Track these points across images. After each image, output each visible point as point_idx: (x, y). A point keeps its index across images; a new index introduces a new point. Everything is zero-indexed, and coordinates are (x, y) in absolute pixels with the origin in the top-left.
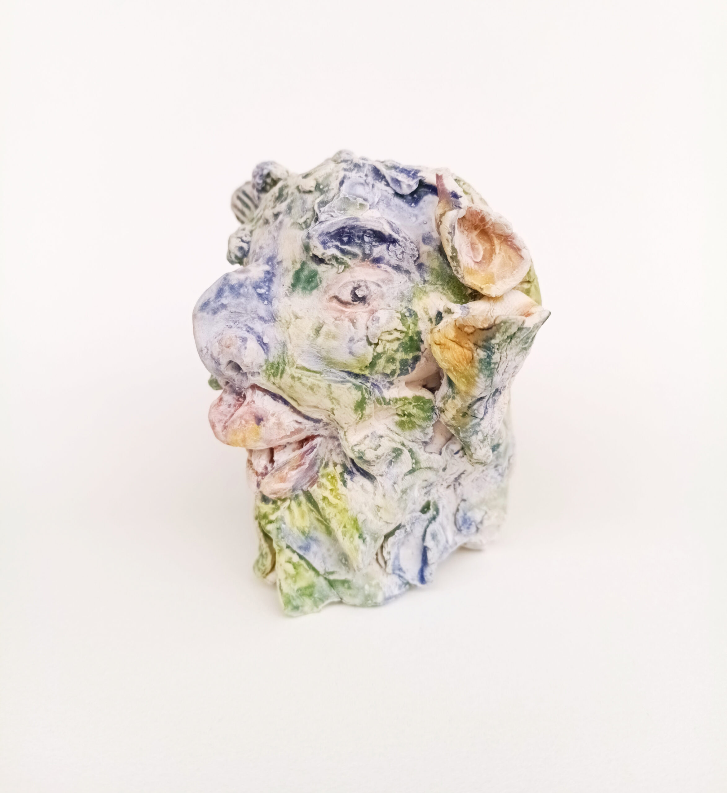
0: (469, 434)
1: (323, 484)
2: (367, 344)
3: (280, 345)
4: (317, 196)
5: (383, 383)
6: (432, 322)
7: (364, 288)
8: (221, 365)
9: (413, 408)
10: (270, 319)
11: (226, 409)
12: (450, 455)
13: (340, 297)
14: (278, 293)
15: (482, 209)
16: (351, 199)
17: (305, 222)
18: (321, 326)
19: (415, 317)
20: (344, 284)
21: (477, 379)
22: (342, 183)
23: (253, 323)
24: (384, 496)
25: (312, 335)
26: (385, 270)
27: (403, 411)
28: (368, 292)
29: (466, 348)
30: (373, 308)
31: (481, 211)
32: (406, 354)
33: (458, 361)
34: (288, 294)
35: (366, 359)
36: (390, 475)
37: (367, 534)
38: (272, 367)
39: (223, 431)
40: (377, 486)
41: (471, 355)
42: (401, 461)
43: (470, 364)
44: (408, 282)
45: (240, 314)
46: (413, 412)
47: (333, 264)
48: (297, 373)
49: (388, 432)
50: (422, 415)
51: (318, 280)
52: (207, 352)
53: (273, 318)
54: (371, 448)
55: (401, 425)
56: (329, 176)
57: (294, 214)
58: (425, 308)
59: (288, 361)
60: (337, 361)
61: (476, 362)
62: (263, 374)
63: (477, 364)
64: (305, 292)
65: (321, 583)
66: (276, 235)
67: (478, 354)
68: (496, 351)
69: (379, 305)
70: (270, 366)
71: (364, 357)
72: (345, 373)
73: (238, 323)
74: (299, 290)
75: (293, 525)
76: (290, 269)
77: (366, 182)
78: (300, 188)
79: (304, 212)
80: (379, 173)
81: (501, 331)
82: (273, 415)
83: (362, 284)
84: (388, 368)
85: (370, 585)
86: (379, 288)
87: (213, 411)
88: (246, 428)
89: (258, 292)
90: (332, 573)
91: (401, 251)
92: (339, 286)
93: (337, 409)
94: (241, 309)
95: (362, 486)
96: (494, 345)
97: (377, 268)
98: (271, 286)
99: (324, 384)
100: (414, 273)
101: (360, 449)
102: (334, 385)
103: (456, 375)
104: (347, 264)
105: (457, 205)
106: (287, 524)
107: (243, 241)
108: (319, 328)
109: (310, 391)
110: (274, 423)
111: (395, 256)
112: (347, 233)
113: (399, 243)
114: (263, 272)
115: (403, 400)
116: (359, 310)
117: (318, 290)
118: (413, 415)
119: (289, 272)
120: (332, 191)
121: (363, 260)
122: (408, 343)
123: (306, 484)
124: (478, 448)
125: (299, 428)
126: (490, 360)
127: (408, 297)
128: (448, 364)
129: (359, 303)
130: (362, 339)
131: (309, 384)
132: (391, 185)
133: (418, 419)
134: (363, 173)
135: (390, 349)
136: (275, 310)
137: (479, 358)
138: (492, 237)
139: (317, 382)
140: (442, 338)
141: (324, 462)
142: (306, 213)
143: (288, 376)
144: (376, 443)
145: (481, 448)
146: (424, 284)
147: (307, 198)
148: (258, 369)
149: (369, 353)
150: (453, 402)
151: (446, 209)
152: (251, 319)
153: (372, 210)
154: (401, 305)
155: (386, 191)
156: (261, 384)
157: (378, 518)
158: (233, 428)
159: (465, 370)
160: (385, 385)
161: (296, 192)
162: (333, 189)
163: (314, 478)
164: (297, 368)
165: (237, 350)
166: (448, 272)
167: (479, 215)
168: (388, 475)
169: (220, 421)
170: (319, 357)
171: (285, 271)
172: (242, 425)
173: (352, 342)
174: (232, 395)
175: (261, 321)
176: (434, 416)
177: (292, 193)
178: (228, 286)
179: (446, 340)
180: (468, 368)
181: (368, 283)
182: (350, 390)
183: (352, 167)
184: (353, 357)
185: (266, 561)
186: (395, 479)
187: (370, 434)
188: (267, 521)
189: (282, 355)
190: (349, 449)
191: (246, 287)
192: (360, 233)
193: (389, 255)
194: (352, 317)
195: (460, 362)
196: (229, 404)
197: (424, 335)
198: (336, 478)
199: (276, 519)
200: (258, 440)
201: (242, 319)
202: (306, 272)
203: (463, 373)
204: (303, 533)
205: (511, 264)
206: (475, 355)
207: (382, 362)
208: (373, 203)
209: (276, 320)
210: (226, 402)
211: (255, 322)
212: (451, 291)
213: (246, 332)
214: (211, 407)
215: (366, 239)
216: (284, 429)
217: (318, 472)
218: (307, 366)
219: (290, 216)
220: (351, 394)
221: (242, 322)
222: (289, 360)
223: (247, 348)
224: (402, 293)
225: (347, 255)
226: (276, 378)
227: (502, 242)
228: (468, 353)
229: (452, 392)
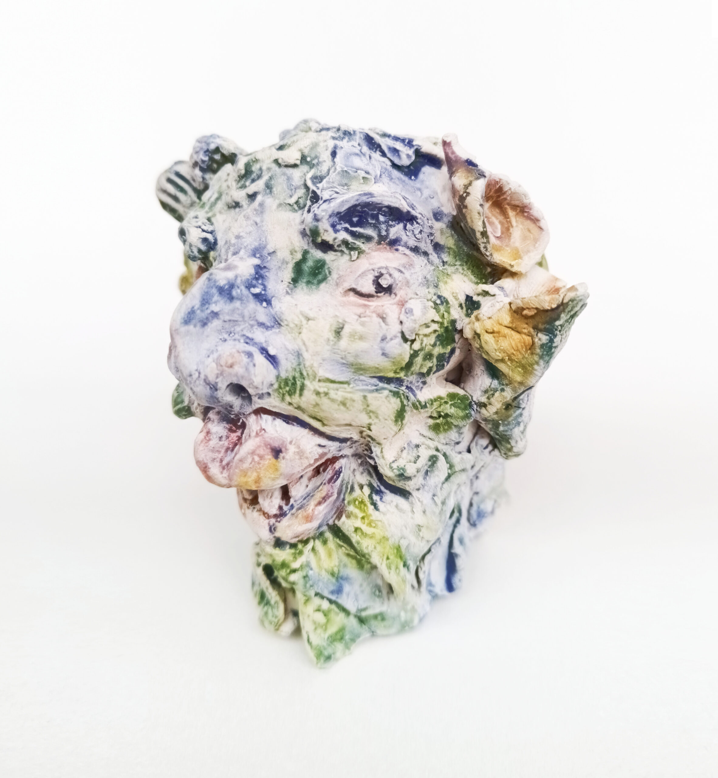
0: (511, 427)
1: (352, 513)
2: (402, 341)
3: (293, 355)
4: (305, 171)
5: (416, 384)
6: (462, 308)
7: (387, 276)
8: (218, 391)
9: (451, 408)
10: (272, 324)
11: (218, 443)
12: (480, 451)
13: (359, 289)
14: (276, 291)
15: (501, 178)
16: (350, 172)
17: (297, 202)
18: (341, 326)
19: (446, 304)
20: (362, 274)
21: (536, 367)
22: (334, 154)
23: (252, 332)
24: (424, 512)
25: (332, 338)
26: (403, 253)
27: (439, 412)
28: (392, 280)
29: (525, 334)
30: (401, 299)
31: (500, 179)
32: (444, 348)
33: (516, 349)
34: (289, 291)
35: (403, 359)
36: (428, 486)
37: (410, 559)
38: (286, 384)
39: (222, 473)
40: (414, 502)
41: (531, 341)
42: (438, 468)
43: (529, 351)
44: (427, 265)
45: (236, 322)
46: (450, 413)
47: (343, 251)
48: (322, 388)
49: (423, 440)
50: (461, 413)
51: (327, 271)
52: (199, 377)
53: (277, 322)
54: (410, 462)
55: (436, 428)
56: (315, 146)
57: (277, 194)
58: (453, 293)
59: (308, 374)
60: (368, 366)
61: (537, 348)
62: (274, 395)
63: (538, 351)
64: (311, 287)
65: (353, 622)
66: (258, 220)
67: (540, 339)
68: (558, 333)
69: (407, 295)
70: (283, 384)
71: (400, 357)
72: (375, 379)
73: (233, 334)
74: (302, 285)
75: (320, 567)
76: (288, 261)
77: (361, 152)
78: (280, 161)
79: (292, 190)
80: (373, 141)
81: (567, 311)
82: (291, 443)
83: (384, 271)
84: (425, 366)
85: (406, 611)
86: (402, 274)
87: (201, 448)
88: (261, 466)
89: (253, 292)
90: (365, 609)
91: (419, 230)
92: (356, 276)
93: (375, 424)
94: (237, 316)
95: (397, 506)
96: (557, 327)
97: (395, 251)
98: (266, 283)
99: (358, 396)
100: (432, 254)
101: (399, 465)
102: (370, 396)
103: (510, 365)
104: (360, 249)
105: (481, 174)
106: (314, 568)
107: (203, 231)
108: (339, 328)
109: (342, 407)
110: (295, 452)
111: (414, 237)
112: (359, 212)
113: (417, 221)
114: (253, 267)
115: (439, 400)
116: (386, 303)
117: (326, 283)
118: (450, 416)
119: (287, 264)
120: (324, 164)
121: (379, 243)
122: (444, 334)
123: (332, 517)
124: (519, 439)
125: (323, 452)
126: (552, 344)
127: (433, 282)
128: (503, 354)
129: (384, 294)
130: (396, 337)
131: (340, 399)
132: (389, 155)
133: (457, 419)
134: (356, 141)
135: (428, 344)
136: (277, 313)
137: (541, 343)
138: (506, 209)
139: (349, 395)
140: (495, 325)
141: (349, 486)
142: (295, 192)
143: (311, 392)
144: (414, 455)
145: (521, 439)
146: (444, 265)
147: (292, 174)
148: (268, 389)
149: (405, 351)
150: (501, 395)
151: (470, 179)
152: (249, 327)
153: (377, 184)
154: (429, 292)
155: (384, 162)
156: (271, 406)
157: (420, 539)
158: (241, 468)
159: (523, 358)
160: (418, 386)
161: (274, 167)
162: (325, 161)
163: (340, 508)
164: (319, 381)
165: (244, 369)
166: (465, 250)
167: (498, 184)
168: (426, 487)
169: (214, 460)
170: (344, 364)
171: (282, 263)
172: (255, 462)
173: (384, 341)
174: (222, 425)
175: (262, 328)
176: (473, 413)
177: (269, 169)
178: (216, 288)
179: (500, 327)
180: (527, 356)
181: (390, 270)
182: (388, 398)
183: (342, 136)
184: (387, 359)
185: (278, 610)
186: (434, 490)
187: (406, 446)
188: (288, 571)
189: (298, 367)
190: (387, 467)
191: (238, 287)
192: (375, 211)
193: (407, 235)
194: (380, 311)
195: (518, 350)
196: (220, 436)
197: (460, 324)
198: (365, 502)
199: (301, 566)
200: (277, 478)
201: (238, 329)
202: (310, 263)
203: (520, 362)
204: (333, 574)
205: (532, 237)
206: (536, 340)
207: (419, 361)
208: (376, 176)
209: (281, 325)
210: (215, 434)
211: (255, 330)
212: (471, 271)
213: (246, 345)
214: (196, 443)
215: (382, 218)
216: (307, 458)
217: (344, 500)
218: (331, 377)
219: (273, 197)
220: (390, 403)
221: (238, 333)
222: (308, 372)
223: (257, 365)
224: (425, 278)
225: (359, 238)
226: (293, 397)
227: (517, 214)
228: (528, 339)
229: (500, 383)
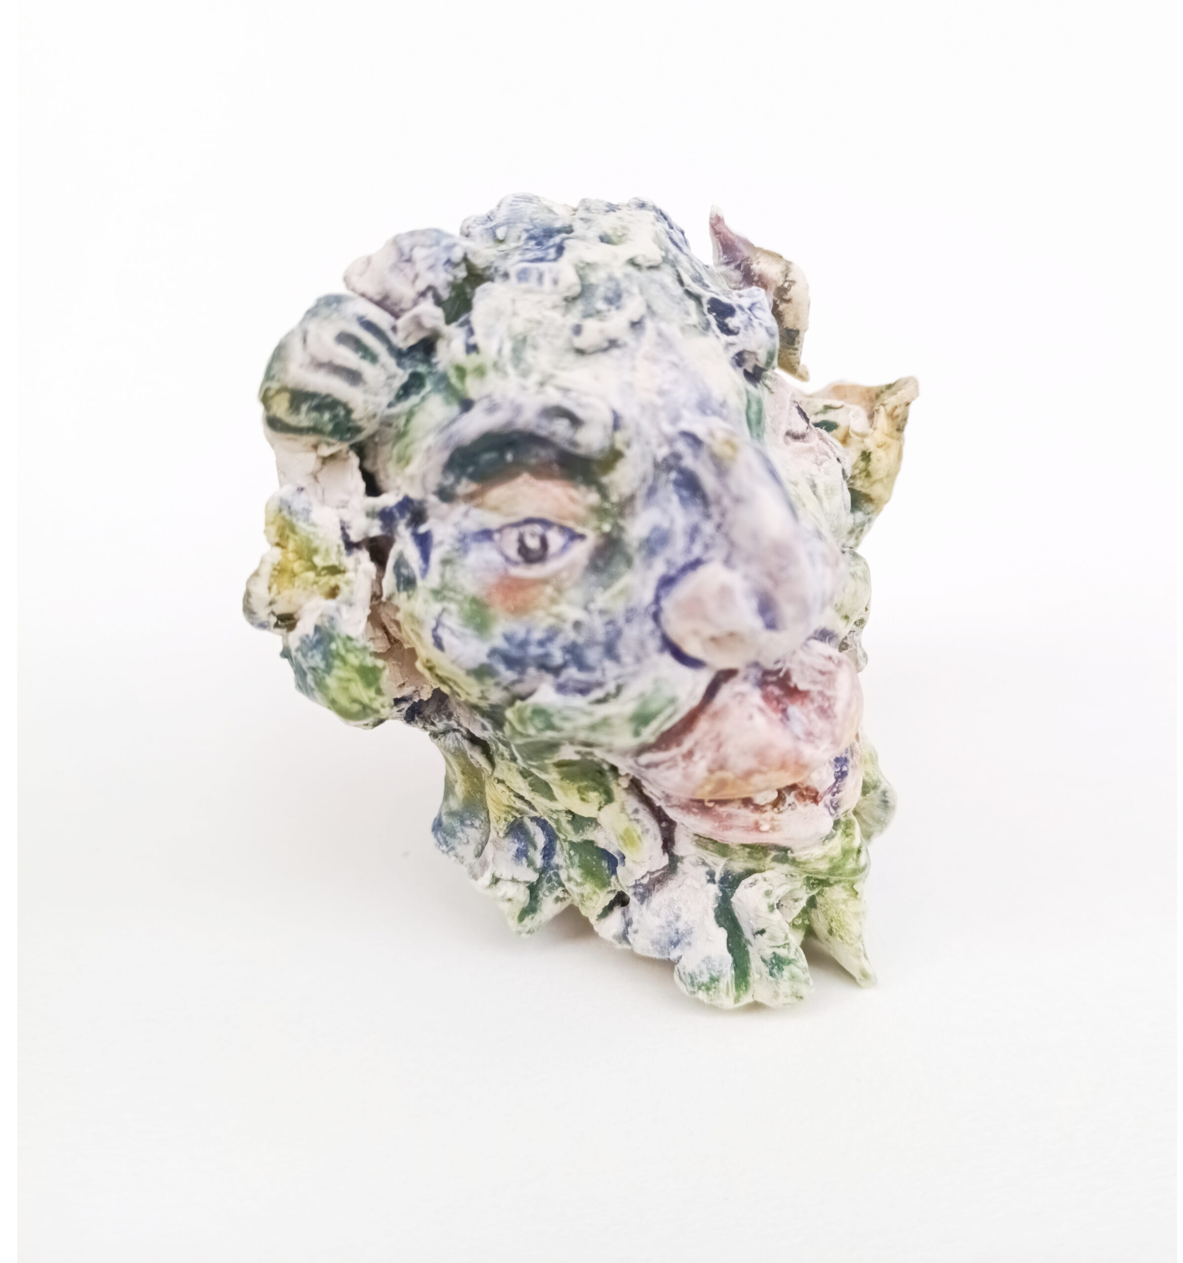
4: (671, 272)
57: (665, 314)
76: (741, 409)
79: (679, 304)
119: (742, 414)
142: (685, 305)
161: (634, 271)
171: (739, 415)
177: (628, 276)
219: (662, 319)
229: (865, 514)
